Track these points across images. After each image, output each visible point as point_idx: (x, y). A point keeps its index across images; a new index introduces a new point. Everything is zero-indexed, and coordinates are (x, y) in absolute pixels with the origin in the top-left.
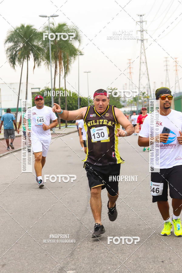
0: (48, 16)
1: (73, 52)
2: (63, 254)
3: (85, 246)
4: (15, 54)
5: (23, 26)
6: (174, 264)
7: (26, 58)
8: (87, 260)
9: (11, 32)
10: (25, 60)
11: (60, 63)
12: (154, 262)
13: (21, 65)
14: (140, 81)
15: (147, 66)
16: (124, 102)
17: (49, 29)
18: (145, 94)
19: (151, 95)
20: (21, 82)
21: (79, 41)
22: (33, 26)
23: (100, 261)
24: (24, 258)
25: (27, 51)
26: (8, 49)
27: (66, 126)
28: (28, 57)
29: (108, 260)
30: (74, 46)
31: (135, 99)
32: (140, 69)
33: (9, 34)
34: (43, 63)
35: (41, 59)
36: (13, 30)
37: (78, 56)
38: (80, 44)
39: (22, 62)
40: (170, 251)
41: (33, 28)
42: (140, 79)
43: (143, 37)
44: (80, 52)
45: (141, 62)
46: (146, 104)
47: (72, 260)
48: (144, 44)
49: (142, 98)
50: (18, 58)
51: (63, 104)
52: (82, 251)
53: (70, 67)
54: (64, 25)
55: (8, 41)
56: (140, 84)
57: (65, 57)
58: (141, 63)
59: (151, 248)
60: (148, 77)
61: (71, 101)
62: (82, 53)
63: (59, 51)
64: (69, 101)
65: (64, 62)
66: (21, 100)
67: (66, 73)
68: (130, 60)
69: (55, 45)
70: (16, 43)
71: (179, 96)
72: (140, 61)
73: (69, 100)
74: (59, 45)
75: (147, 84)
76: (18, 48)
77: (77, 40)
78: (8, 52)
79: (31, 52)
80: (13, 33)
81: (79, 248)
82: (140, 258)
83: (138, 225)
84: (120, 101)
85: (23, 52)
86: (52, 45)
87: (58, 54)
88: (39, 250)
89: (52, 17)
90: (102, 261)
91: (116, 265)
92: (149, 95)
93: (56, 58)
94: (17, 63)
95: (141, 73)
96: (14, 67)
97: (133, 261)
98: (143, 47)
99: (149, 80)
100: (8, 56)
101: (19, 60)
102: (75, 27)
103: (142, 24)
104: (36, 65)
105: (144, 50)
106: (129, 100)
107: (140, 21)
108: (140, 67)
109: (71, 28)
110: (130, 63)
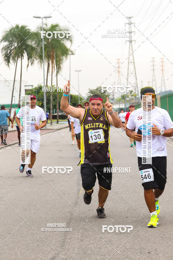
0: (41, 17)
1: (65, 52)
2: (54, 245)
3: (75, 237)
4: (10, 53)
5: (17, 27)
6: (160, 255)
7: (20, 57)
8: (77, 250)
9: (6, 32)
10: (19, 59)
11: (52, 62)
12: (141, 253)
13: (16, 64)
14: (128, 80)
15: (134, 66)
16: (112, 100)
17: (43, 30)
18: (133, 93)
19: (138, 93)
20: (15, 80)
21: (71, 41)
22: (27, 26)
23: (89, 252)
24: (17, 248)
25: (22, 50)
26: (3, 48)
27: (58, 122)
28: (22, 55)
29: (97, 251)
30: (66, 46)
31: (123, 97)
32: (128, 69)
33: (4, 34)
34: (36, 62)
35: (34, 58)
36: (9, 30)
37: (69, 55)
38: (71, 44)
39: (16, 60)
40: (156, 243)
41: (27, 28)
42: (128, 78)
43: (131, 38)
44: (72, 52)
45: (130, 62)
46: (133, 102)
47: (63, 251)
48: (132, 45)
49: (130, 97)
50: (13, 57)
51: (54, 101)
52: (73, 242)
53: (61, 66)
54: (57, 26)
55: (3, 41)
57: (57, 56)
58: (129, 63)
59: (138, 239)
60: (135, 76)
62: (74, 53)
63: (51, 51)
65: (56, 61)
66: (14, 97)
67: (58, 72)
68: (119, 59)
69: (48, 45)
70: (11, 42)
71: (165, 94)
72: (129, 61)
74: (52, 44)
75: (135, 83)
76: (13, 47)
77: (69, 41)
78: (3, 51)
79: (25, 51)
80: (8, 33)
81: (69, 239)
82: (128, 249)
83: (126, 217)
85: (17, 51)
86: (45, 45)
87: (51, 53)
88: (31, 240)
89: (45, 18)
90: (91, 252)
91: (104, 255)
92: (137, 93)
93: (49, 57)
94: (11, 61)
96: (9, 65)
97: (121, 251)
98: (131, 47)
99: (136, 79)
100: (3, 54)
101: (14, 59)
102: (67, 28)
103: (130, 26)
104: (30, 64)
105: (132, 51)
106: (117, 98)
107: (129, 23)
108: (128, 67)
109: (64, 29)
110: (118, 63)
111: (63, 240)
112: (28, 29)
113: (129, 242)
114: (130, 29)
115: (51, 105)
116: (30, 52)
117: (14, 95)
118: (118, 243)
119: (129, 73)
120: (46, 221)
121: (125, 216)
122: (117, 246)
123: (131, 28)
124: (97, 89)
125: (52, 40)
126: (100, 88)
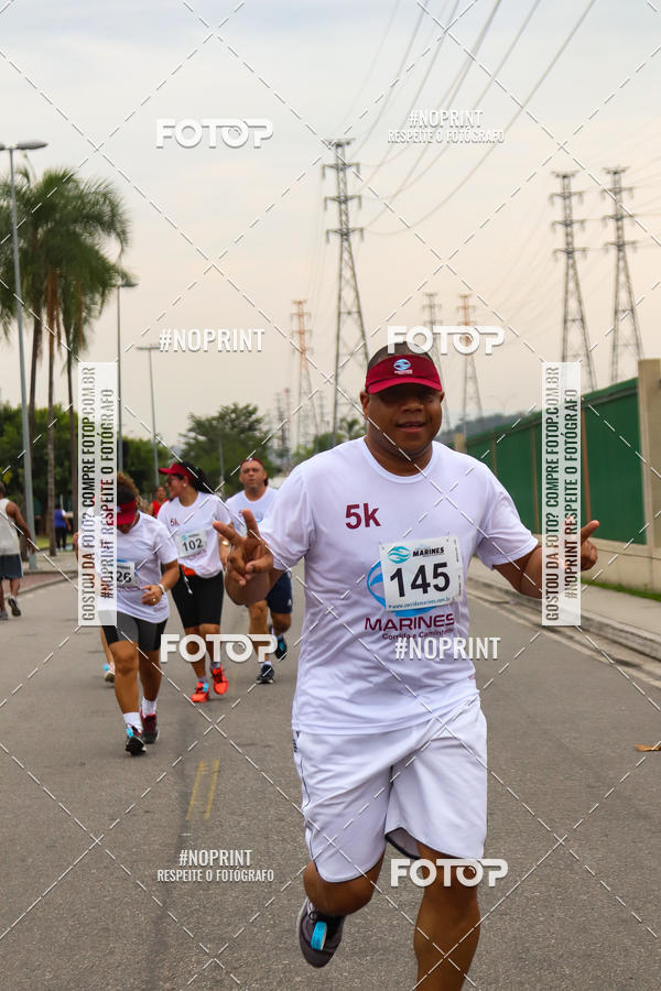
0: (7, 146)
1: (102, 277)
11: (52, 318)
14: (340, 379)
15: (362, 326)
16: (280, 455)
17: (12, 195)
18: (357, 428)
21: (122, 237)
30: (102, 252)
32: (338, 337)
37: (115, 290)
38: (122, 250)
42: (340, 370)
43: (347, 220)
44: (124, 276)
45: (343, 310)
48: (350, 245)
53: (86, 330)
57: (66, 292)
58: (339, 314)
62: (133, 281)
63: (46, 274)
65: (64, 313)
67: (72, 354)
68: (300, 303)
69: (33, 251)
71: (478, 431)
72: (339, 309)
74: (49, 250)
77: (113, 236)
84: (269, 452)
86: (23, 251)
87: (45, 283)
89: (22, 148)
93: (37, 297)
98: (346, 256)
103: (341, 174)
105: (353, 269)
106: (298, 447)
107: (337, 165)
108: (339, 330)
109: (93, 190)
110: (300, 315)
114: (342, 186)
115: (51, 480)
123: (345, 184)
124: (222, 417)
125: (49, 231)
126: (234, 411)
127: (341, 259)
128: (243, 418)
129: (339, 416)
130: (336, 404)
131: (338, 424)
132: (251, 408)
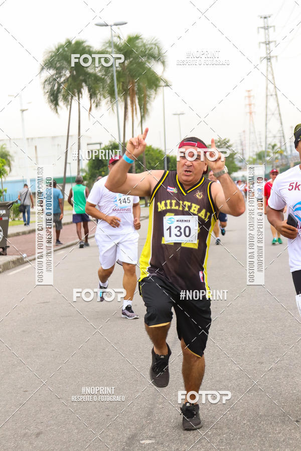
0: (109, 24)
1: (154, 82)
4: (58, 88)
5: (69, 43)
7: (77, 94)
9: (50, 52)
10: (74, 98)
11: (133, 102)
12: (283, 422)
13: (69, 107)
14: (267, 125)
15: (277, 101)
16: (241, 161)
17: (113, 46)
18: (276, 148)
19: (286, 148)
20: (70, 134)
21: (163, 63)
22: (85, 42)
25: (78, 82)
26: (46, 81)
28: (80, 92)
30: (155, 71)
31: (261, 157)
32: (267, 107)
33: (47, 57)
34: (105, 102)
35: (100, 95)
36: (54, 50)
37: (161, 88)
38: (164, 69)
39: (70, 100)
41: (85, 44)
42: (268, 121)
44: (166, 82)
45: (269, 94)
46: (278, 164)
47: (150, 423)
48: (271, 64)
49: (272, 155)
50: (63, 95)
53: (148, 106)
54: (137, 38)
55: (46, 68)
56: (268, 130)
57: (140, 89)
58: (267, 96)
60: (279, 118)
61: (154, 163)
62: (169, 84)
63: (129, 81)
64: (149, 163)
65: (139, 99)
66: (70, 163)
67: (142, 117)
68: (249, 91)
69: (123, 71)
70: (59, 71)
73: (150, 161)
74: (130, 71)
75: (279, 131)
76: (62, 79)
77: (160, 63)
78: (46, 86)
79: (84, 84)
80: (53, 54)
81: (161, 403)
82: (261, 416)
83: (259, 363)
84: (235, 160)
85: (71, 85)
86: (118, 72)
88: (96, 408)
89: (116, 25)
91: (221, 428)
92: (283, 148)
93: (127, 92)
94: (61, 103)
95: (269, 113)
96: (57, 110)
97: (249, 421)
98: (269, 69)
99: (282, 124)
100: (46, 91)
101: (65, 99)
102: (156, 40)
103: (267, 31)
104: (94, 106)
105: (273, 75)
106: (250, 157)
107: (265, 27)
108: (267, 103)
109: (149, 42)
110: (249, 97)
111: (151, 405)
112: (88, 46)
113: (264, 405)
114: (267, 36)
116: (93, 86)
117: (68, 162)
118: (243, 407)
119: (268, 113)
120: (123, 374)
121: (258, 361)
122: (242, 412)
123: (269, 35)
125: (131, 62)
126: (219, 142)
127: (267, 70)
128: (223, 145)
129: (268, 143)
130: (266, 138)
131: (267, 146)
132: (227, 140)
